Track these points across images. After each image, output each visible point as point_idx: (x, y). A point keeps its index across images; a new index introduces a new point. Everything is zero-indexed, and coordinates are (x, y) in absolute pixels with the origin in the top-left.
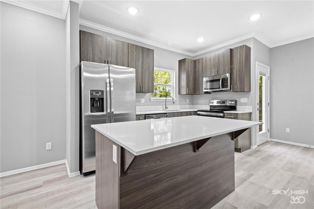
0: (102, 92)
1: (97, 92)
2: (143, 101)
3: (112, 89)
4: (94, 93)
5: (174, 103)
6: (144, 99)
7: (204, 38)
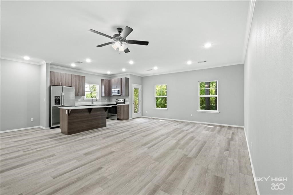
0: (60, 97)
1: (57, 97)
2: (80, 100)
3: (64, 94)
4: (56, 98)
5: (97, 101)
6: (80, 99)
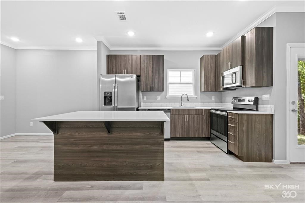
0: (111, 93)
2: (159, 98)
4: (106, 94)
5: (188, 100)
7: (214, 33)
